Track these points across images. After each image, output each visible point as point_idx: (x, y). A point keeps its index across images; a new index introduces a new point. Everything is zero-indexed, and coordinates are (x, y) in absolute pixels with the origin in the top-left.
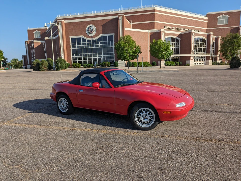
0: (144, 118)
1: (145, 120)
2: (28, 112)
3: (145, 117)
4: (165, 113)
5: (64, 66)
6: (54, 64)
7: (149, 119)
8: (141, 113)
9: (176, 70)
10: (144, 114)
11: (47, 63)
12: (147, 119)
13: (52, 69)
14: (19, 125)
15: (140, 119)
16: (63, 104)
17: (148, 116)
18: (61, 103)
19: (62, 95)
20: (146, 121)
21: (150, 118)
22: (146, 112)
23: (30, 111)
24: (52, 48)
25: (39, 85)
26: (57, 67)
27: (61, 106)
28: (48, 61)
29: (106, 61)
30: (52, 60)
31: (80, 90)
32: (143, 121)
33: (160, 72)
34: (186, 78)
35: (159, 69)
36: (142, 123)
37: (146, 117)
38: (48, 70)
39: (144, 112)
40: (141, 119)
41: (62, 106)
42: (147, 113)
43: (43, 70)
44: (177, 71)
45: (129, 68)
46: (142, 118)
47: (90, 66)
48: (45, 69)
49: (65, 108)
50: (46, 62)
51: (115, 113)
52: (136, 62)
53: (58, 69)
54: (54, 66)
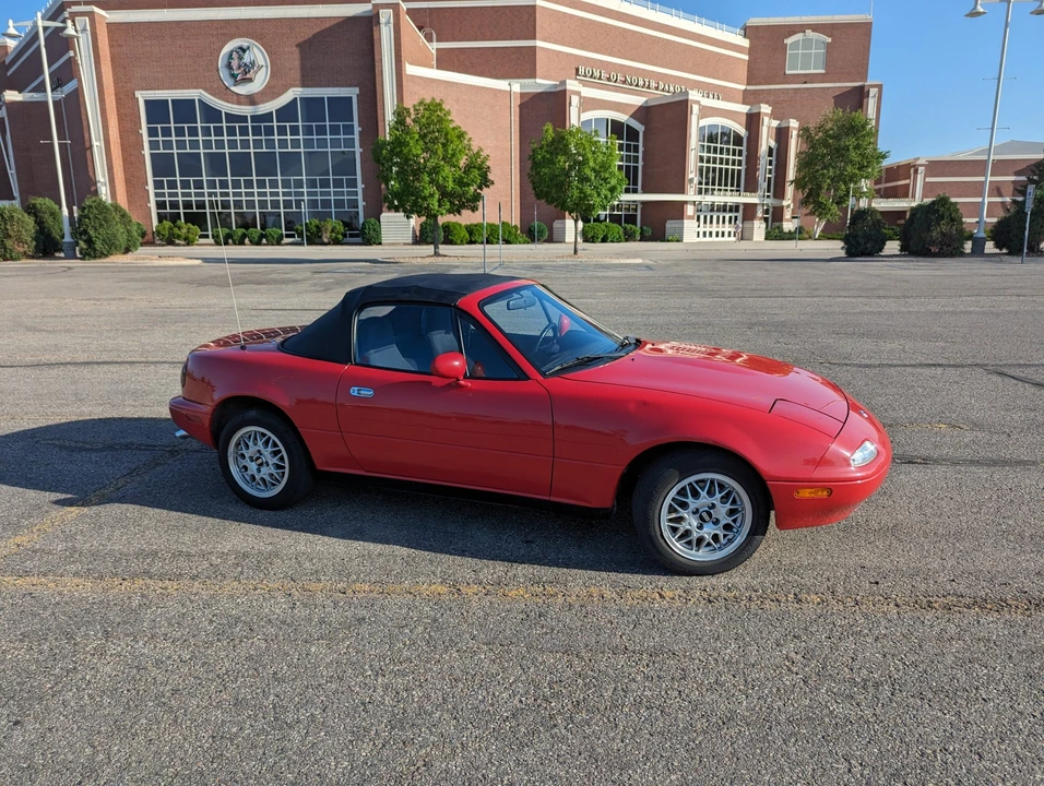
0: (701, 518)
1: (705, 529)
2: (56, 502)
3: (705, 515)
4: (806, 494)
5: (119, 235)
6: (67, 229)
7: (723, 522)
8: (690, 500)
9: (639, 261)
10: (704, 500)
11: (30, 221)
12: (717, 522)
13: (60, 250)
14: (46, 587)
15: (682, 527)
16: (258, 458)
17: (721, 511)
18: (244, 451)
19: (252, 413)
20: (708, 531)
21: (729, 520)
22: (710, 493)
23: (63, 496)
24: (52, 145)
25: (32, 340)
26: (81, 243)
27: (246, 468)
28: (31, 210)
29: (324, 216)
30: (57, 207)
31: (354, 391)
32: (695, 535)
33: (582, 274)
34: (707, 301)
35: (570, 256)
36: (689, 543)
37: (710, 515)
38: (39, 258)
39: (703, 494)
40: (688, 527)
41: (253, 467)
42: (718, 496)
43: (12, 259)
44: (648, 267)
45: (441, 252)
46: (691, 522)
47: (244, 236)
48: (21, 250)
49: (267, 478)
50: (26, 215)
51: (547, 498)
52: (460, 225)
53: (91, 253)
54: (68, 239)
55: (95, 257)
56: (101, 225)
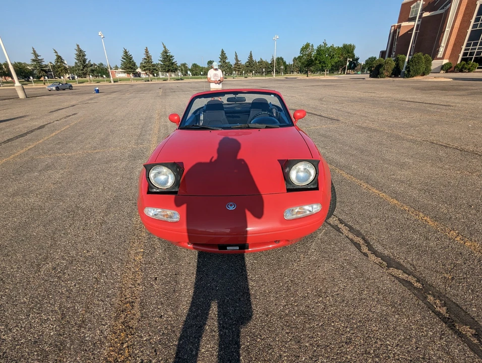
5: (421, 68)
6: (406, 64)
11: (394, 63)
30: (405, 57)
38: (392, 77)
43: (383, 77)
48: (387, 74)
54: (404, 70)
55: (408, 77)
56: (416, 64)
